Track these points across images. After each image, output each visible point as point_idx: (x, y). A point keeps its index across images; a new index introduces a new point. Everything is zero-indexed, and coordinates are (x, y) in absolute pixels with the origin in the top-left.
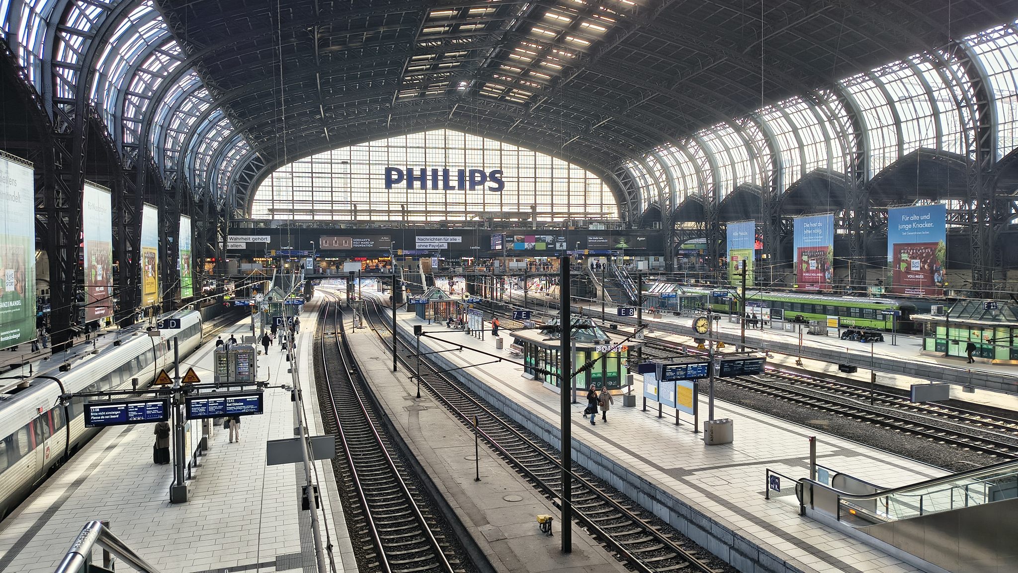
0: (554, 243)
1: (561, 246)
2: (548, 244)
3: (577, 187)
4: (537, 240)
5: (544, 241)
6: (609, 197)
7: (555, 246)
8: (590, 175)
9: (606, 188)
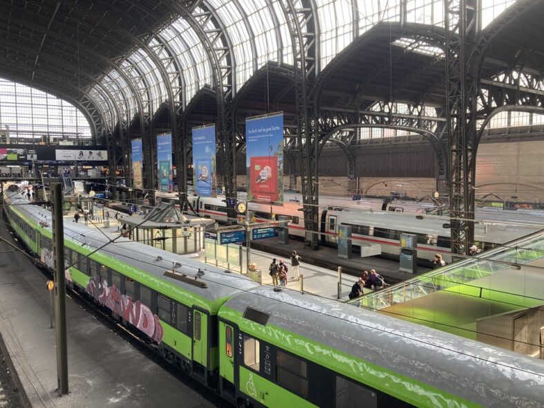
0: (25, 154)
1: (32, 157)
2: (19, 155)
3: (54, 112)
4: (9, 152)
5: (16, 153)
6: (84, 122)
7: (26, 157)
8: (65, 103)
9: (80, 114)
